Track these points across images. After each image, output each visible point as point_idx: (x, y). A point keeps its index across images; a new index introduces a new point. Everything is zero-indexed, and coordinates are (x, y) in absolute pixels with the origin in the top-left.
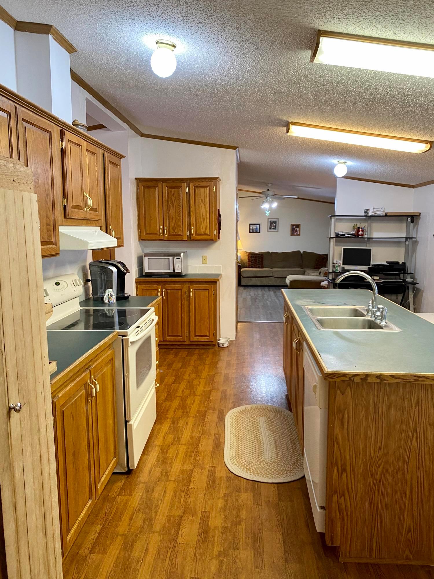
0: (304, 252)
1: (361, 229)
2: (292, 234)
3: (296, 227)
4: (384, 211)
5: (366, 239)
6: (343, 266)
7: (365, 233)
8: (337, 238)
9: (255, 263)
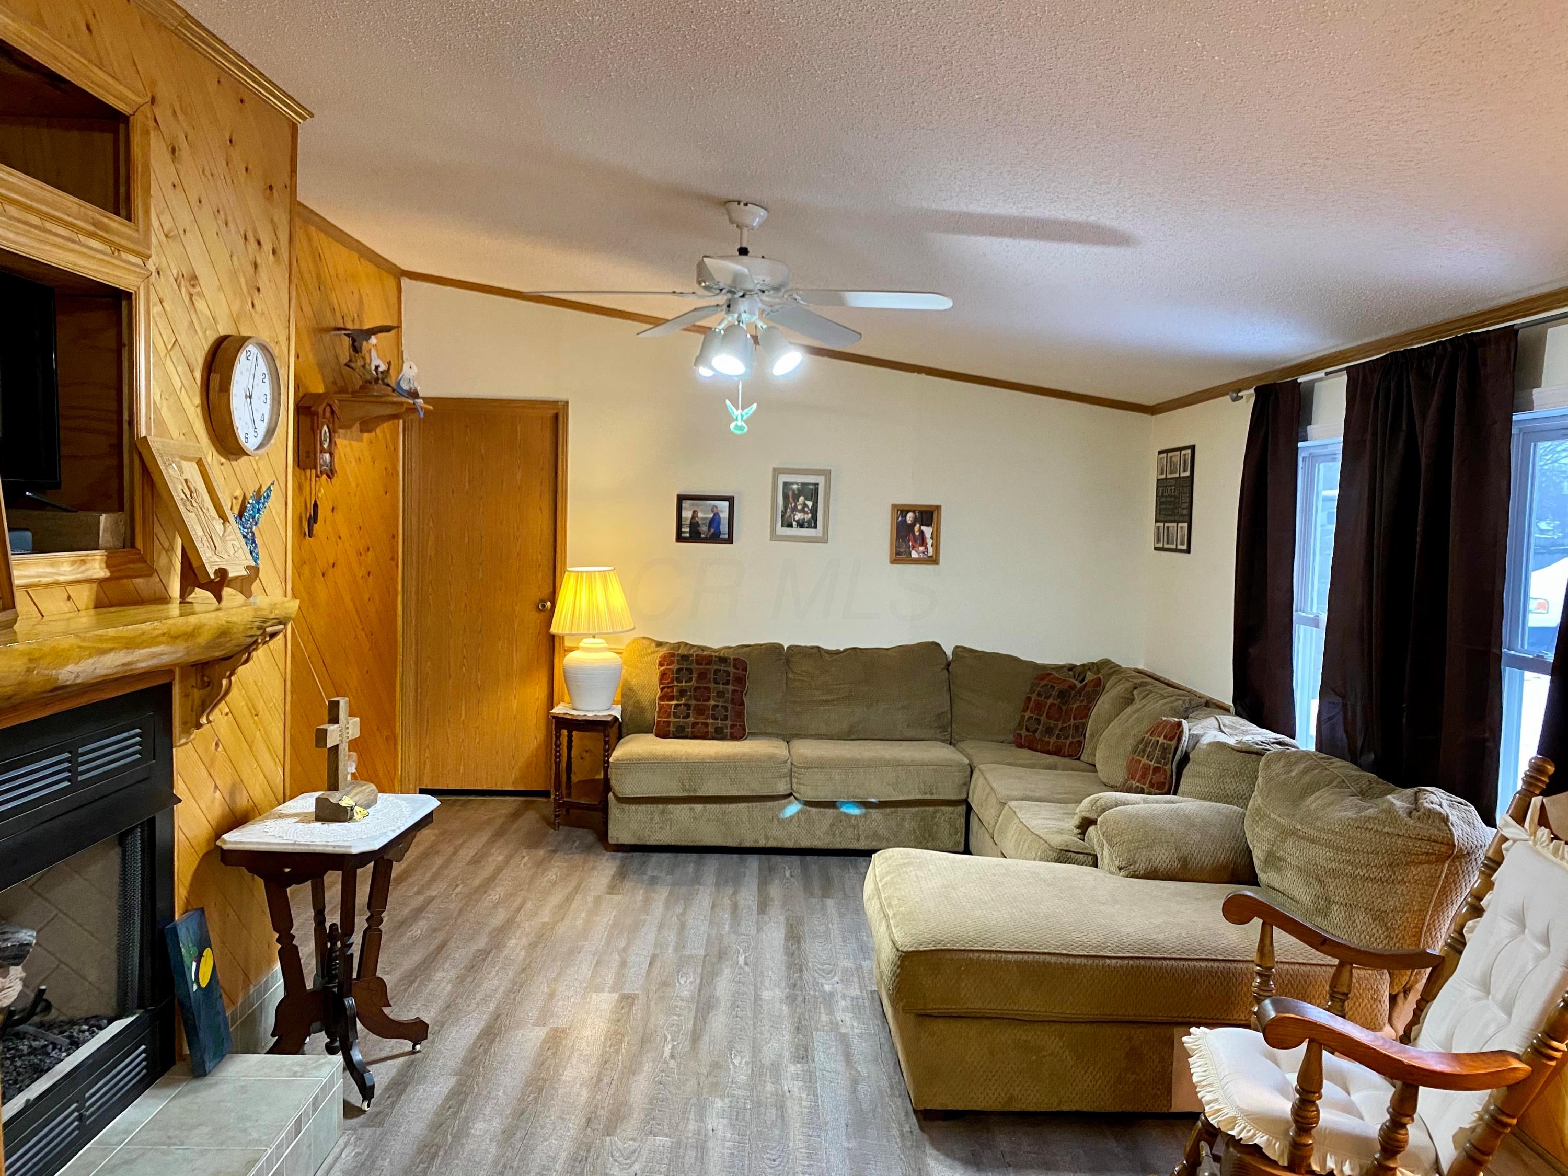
3: (916, 520)
9: (701, 711)
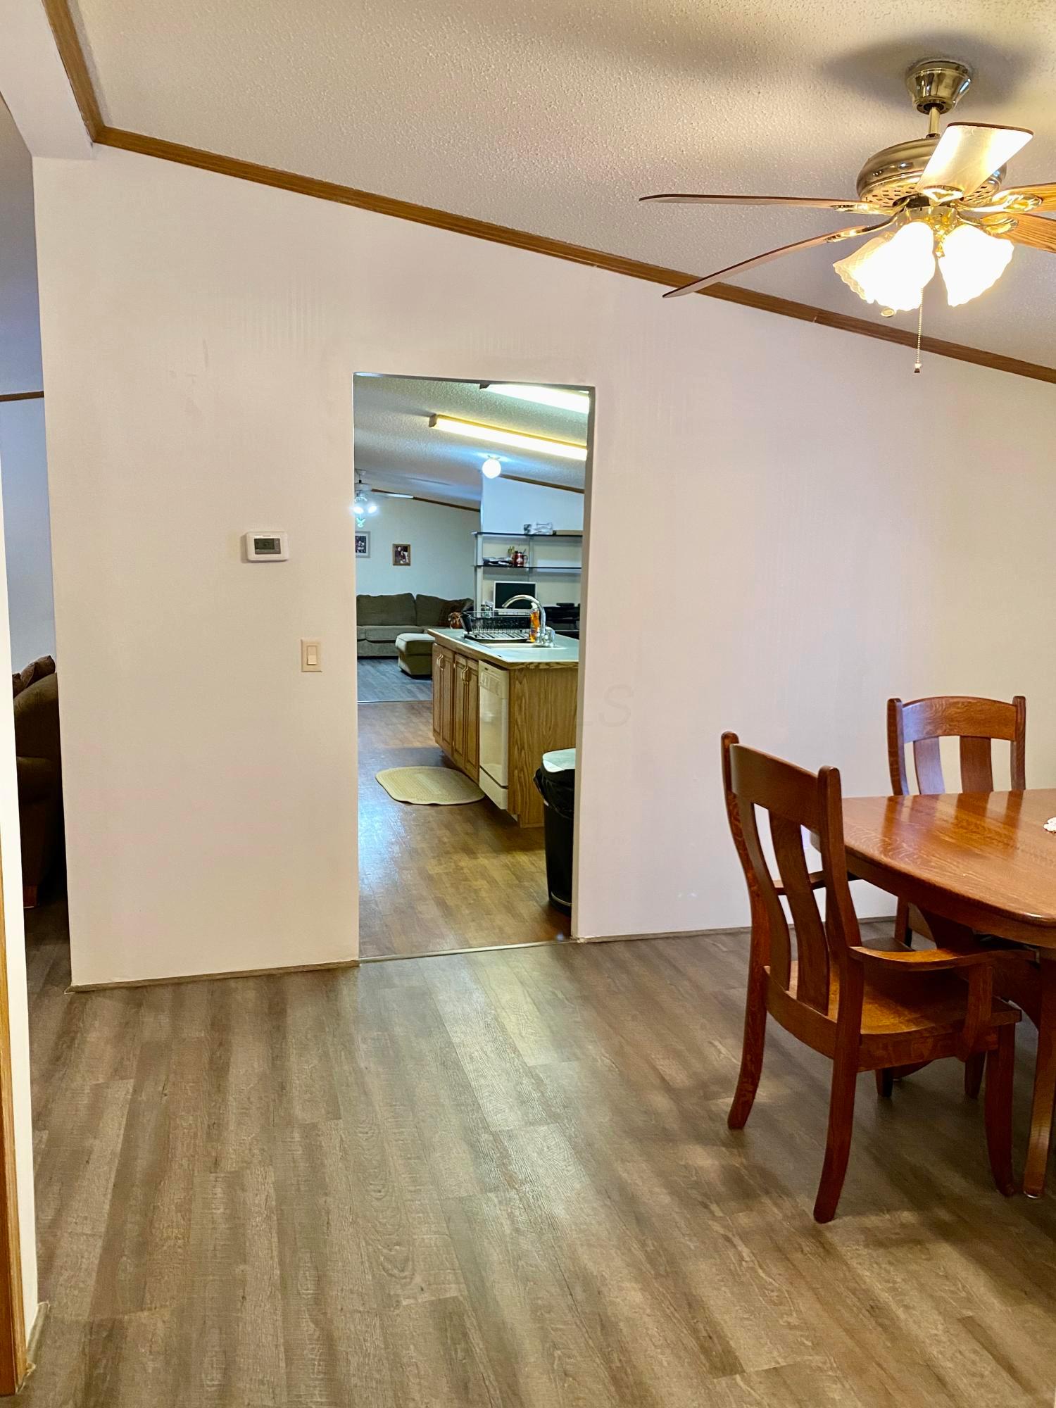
0: (418, 596)
1: (519, 554)
2: (396, 563)
3: (402, 550)
4: (551, 529)
5: (528, 569)
6: (497, 609)
7: (525, 561)
8: (486, 568)
